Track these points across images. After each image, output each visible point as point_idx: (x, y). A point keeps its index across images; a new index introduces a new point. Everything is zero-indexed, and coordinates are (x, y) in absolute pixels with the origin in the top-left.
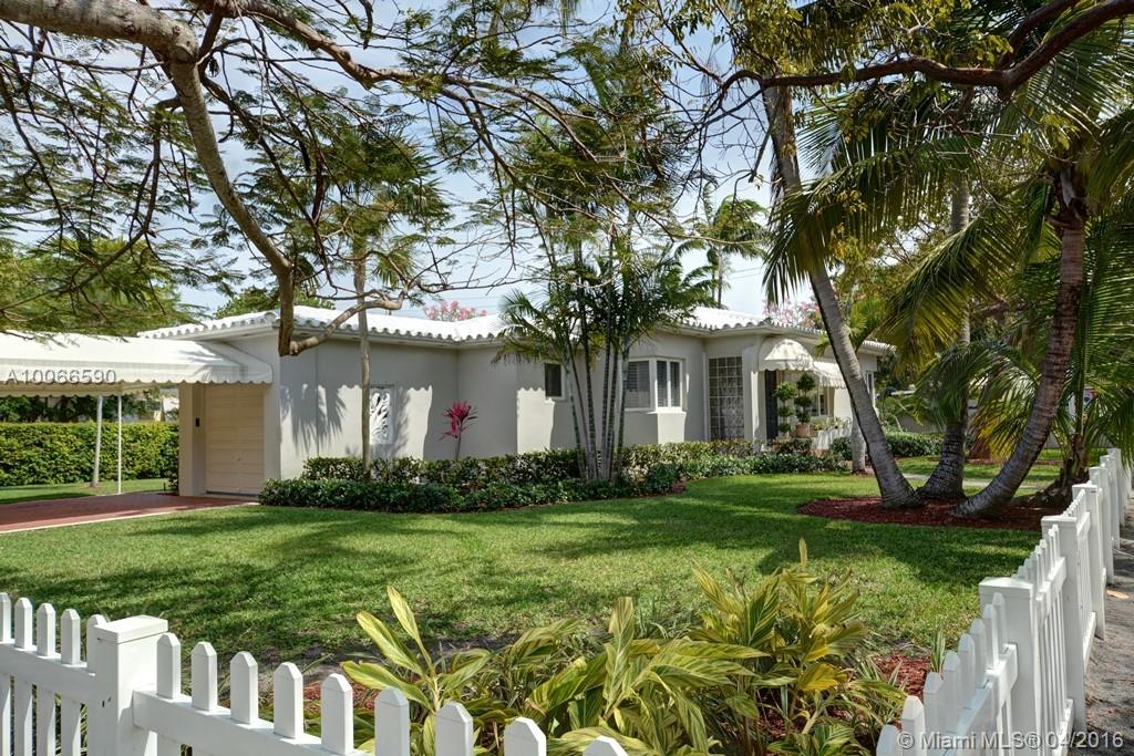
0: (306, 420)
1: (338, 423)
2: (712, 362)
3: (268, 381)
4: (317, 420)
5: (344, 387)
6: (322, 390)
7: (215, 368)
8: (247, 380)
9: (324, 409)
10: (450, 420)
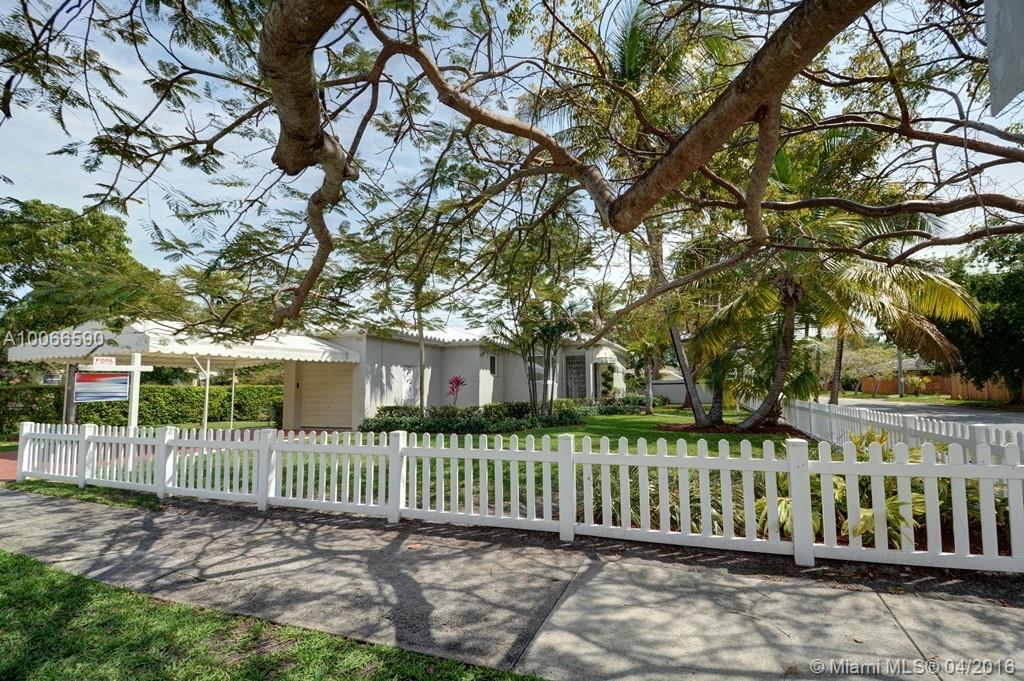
0: (376, 386)
1: (391, 388)
2: (568, 358)
3: (358, 361)
4: (381, 386)
5: (394, 366)
6: (384, 368)
7: (331, 353)
8: (348, 361)
9: (384, 381)
10: (451, 385)
